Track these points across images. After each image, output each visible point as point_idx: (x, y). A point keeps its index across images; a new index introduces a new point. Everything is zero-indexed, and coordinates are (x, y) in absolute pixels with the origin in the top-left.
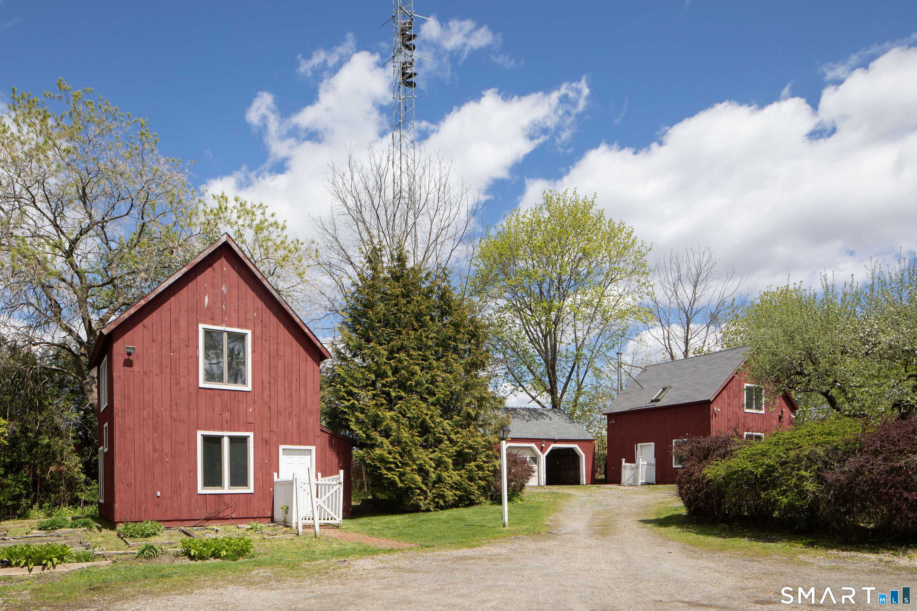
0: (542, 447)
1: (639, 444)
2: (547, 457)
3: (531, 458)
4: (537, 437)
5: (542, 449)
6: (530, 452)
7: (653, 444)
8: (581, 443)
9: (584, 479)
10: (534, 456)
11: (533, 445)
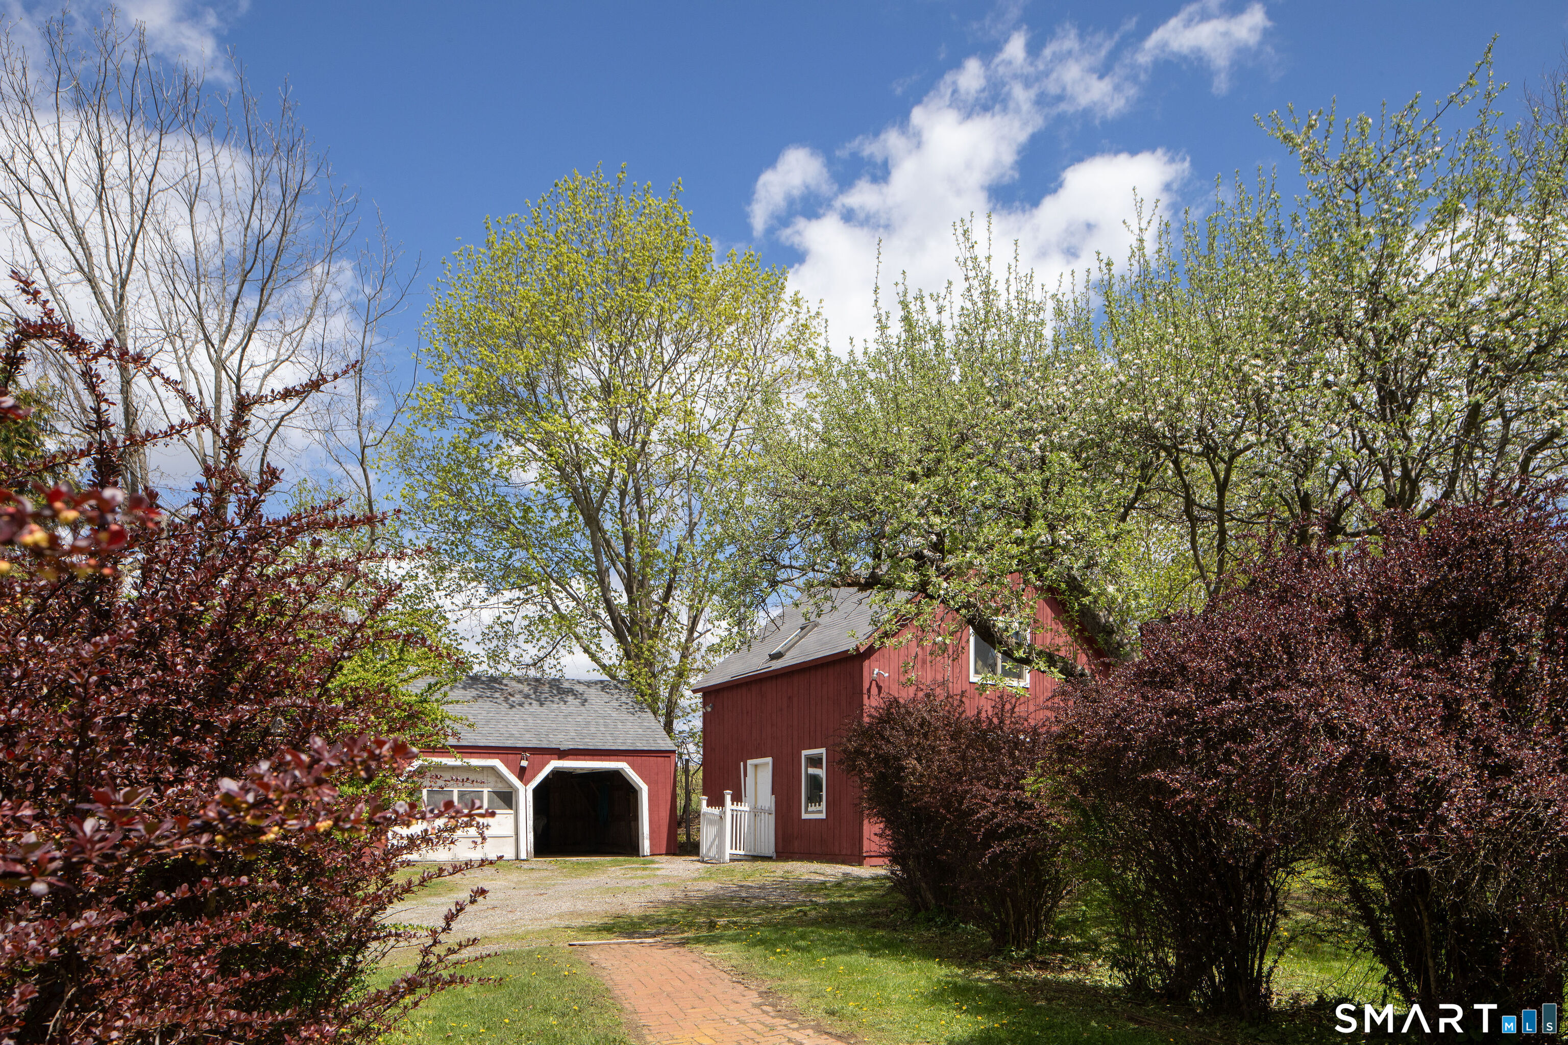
0: (523, 769)
1: (749, 762)
2: (536, 791)
3: (497, 794)
4: (509, 743)
5: (522, 774)
6: (492, 779)
7: (769, 760)
8: (639, 760)
9: (646, 845)
10: (501, 787)
11: (496, 763)
